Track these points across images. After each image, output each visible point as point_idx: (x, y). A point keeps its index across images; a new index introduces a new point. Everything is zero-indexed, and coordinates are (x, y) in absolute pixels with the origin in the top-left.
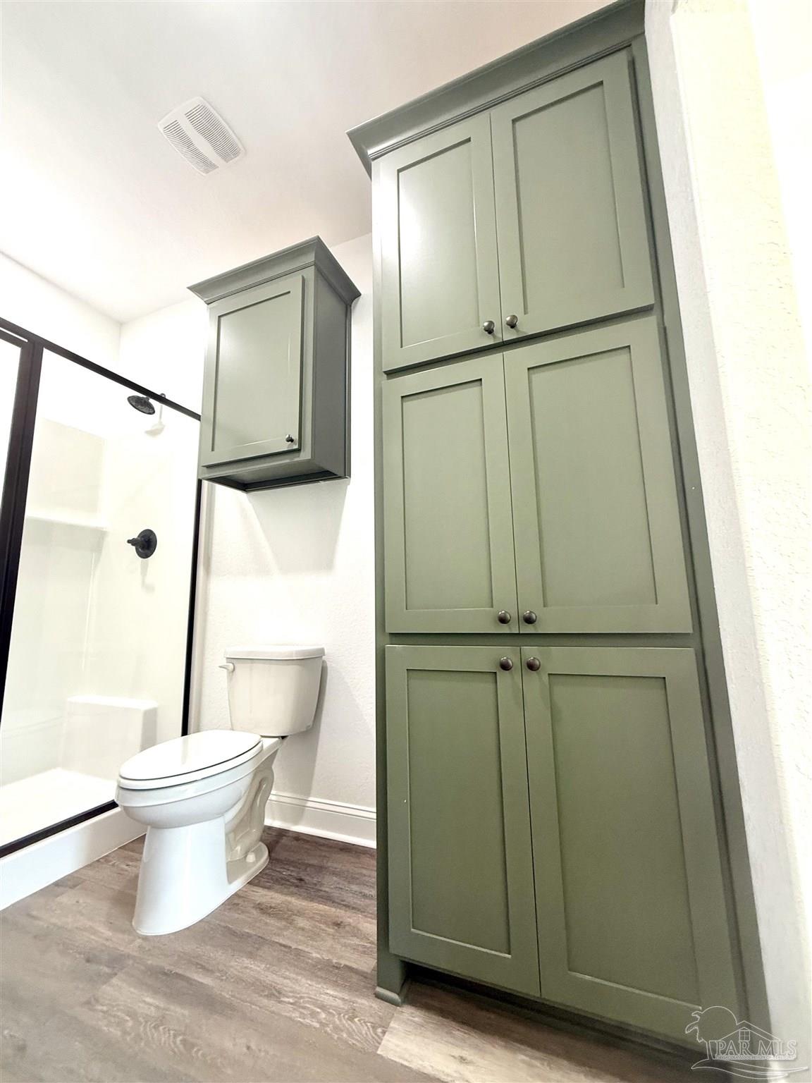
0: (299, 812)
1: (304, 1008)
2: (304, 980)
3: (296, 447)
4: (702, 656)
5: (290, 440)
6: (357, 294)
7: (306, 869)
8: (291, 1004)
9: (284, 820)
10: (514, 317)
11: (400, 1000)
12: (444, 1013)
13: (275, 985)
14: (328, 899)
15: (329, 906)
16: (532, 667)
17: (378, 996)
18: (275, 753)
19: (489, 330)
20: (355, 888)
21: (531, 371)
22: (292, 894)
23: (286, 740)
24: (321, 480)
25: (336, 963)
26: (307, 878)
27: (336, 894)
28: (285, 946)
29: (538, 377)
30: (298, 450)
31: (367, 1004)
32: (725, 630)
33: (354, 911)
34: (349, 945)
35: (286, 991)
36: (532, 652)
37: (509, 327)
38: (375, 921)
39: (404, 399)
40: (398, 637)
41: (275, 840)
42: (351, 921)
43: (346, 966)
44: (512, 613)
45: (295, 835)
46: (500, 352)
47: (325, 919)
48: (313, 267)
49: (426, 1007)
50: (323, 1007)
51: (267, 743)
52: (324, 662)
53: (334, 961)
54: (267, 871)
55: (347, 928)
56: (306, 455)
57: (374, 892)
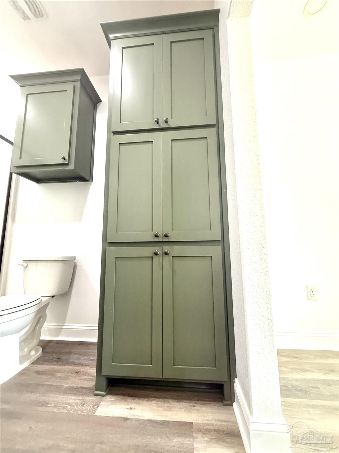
0: (59, 331)
1: (60, 406)
2: (60, 396)
3: (67, 162)
4: (224, 249)
5: (64, 159)
6: (100, 101)
7: (62, 354)
8: (53, 406)
9: (51, 335)
10: (167, 119)
11: (105, 394)
12: (124, 395)
13: (45, 401)
14: (73, 364)
15: (73, 366)
16: (166, 254)
17: (95, 395)
18: (48, 303)
19: (157, 122)
20: (86, 358)
21: (172, 141)
22: (54, 365)
23: (54, 298)
24: (78, 181)
25: (76, 387)
26: (62, 358)
27: (76, 361)
28: (50, 385)
29: (175, 143)
30: (68, 164)
31: (91, 399)
32: (231, 239)
33: (85, 366)
34: (83, 379)
35: (51, 402)
36: (166, 248)
37: (165, 122)
38: (96, 368)
39: (121, 145)
40: (112, 244)
41: (46, 345)
42: (84, 370)
43: (81, 387)
44: (160, 233)
45: (56, 342)
46: (161, 132)
47: (71, 372)
48: (80, 82)
49: (117, 394)
50: (69, 404)
51: (44, 299)
52: (75, 263)
53: (75, 386)
54: (42, 358)
55: (81, 373)
56: (72, 167)
57: (95, 358)
